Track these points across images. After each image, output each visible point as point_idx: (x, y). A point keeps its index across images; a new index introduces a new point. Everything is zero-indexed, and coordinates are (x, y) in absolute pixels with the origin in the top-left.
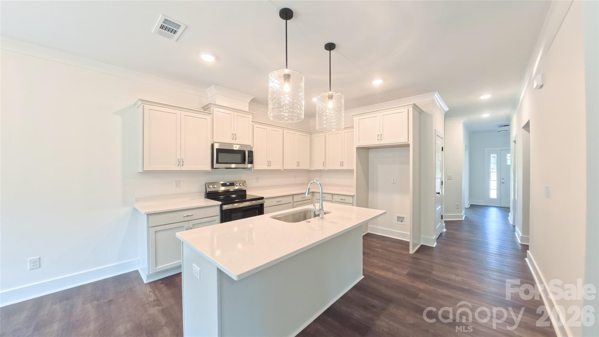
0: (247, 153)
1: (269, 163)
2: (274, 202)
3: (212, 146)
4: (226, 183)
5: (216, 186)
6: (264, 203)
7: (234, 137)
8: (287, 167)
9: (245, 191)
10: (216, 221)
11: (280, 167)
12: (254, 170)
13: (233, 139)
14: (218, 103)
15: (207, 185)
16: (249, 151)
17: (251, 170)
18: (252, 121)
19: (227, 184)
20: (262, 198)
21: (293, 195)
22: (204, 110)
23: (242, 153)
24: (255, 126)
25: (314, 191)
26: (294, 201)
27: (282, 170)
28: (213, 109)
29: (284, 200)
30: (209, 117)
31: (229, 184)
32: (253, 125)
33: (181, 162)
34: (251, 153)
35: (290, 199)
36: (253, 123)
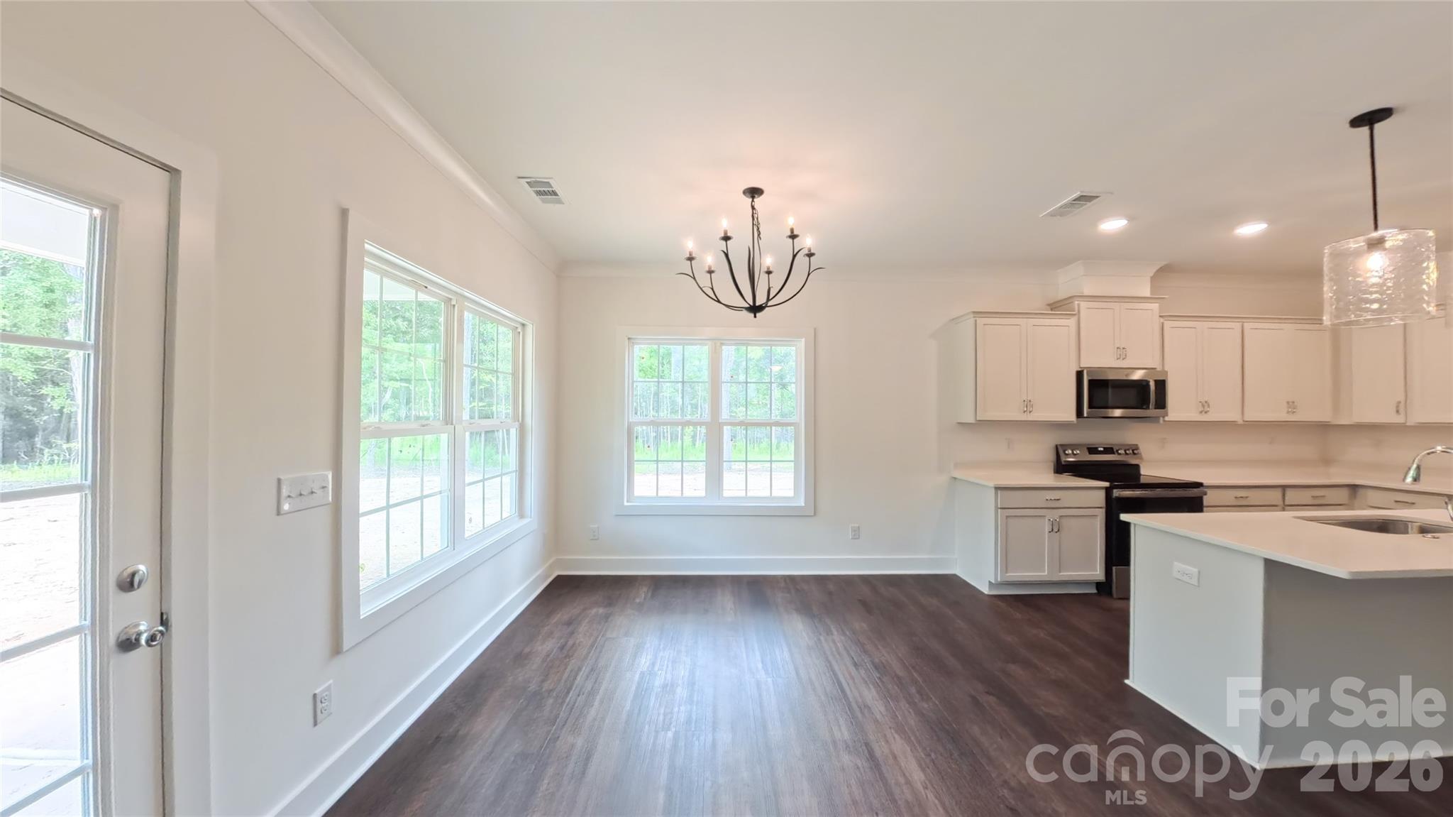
0: (1152, 384)
1: (1205, 406)
2: (1228, 497)
3: (1079, 375)
4: (1097, 448)
5: (1078, 452)
6: (1205, 497)
7: (1122, 352)
8: (1250, 416)
9: (1137, 467)
10: (1099, 517)
11: (1233, 415)
12: (1164, 421)
13: (1118, 359)
14: (1087, 291)
15: (1058, 450)
16: (1156, 382)
17: (1158, 422)
18: (1160, 316)
19: (1100, 449)
20: (1199, 485)
21: (1284, 488)
22: (1052, 310)
23: (1142, 386)
24: (1168, 324)
25: (1357, 483)
26: (1287, 503)
27: (1240, 422)
28: (1079, 305)
29: (1256, 497)
30: (1072, 322)
31: (1102, 449)
32: (1163, 323)
33: (1028, 406)
34: (1161, 385)
35: (1275, 496)
36: (1162, 320)
